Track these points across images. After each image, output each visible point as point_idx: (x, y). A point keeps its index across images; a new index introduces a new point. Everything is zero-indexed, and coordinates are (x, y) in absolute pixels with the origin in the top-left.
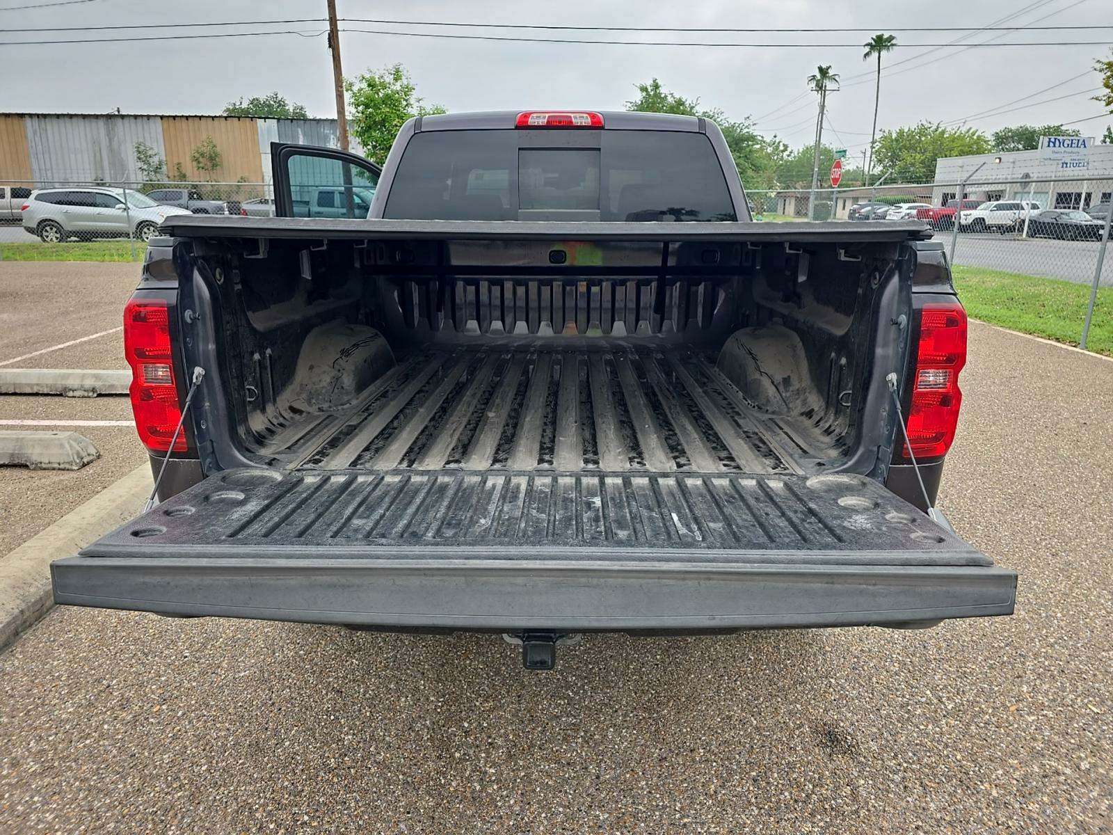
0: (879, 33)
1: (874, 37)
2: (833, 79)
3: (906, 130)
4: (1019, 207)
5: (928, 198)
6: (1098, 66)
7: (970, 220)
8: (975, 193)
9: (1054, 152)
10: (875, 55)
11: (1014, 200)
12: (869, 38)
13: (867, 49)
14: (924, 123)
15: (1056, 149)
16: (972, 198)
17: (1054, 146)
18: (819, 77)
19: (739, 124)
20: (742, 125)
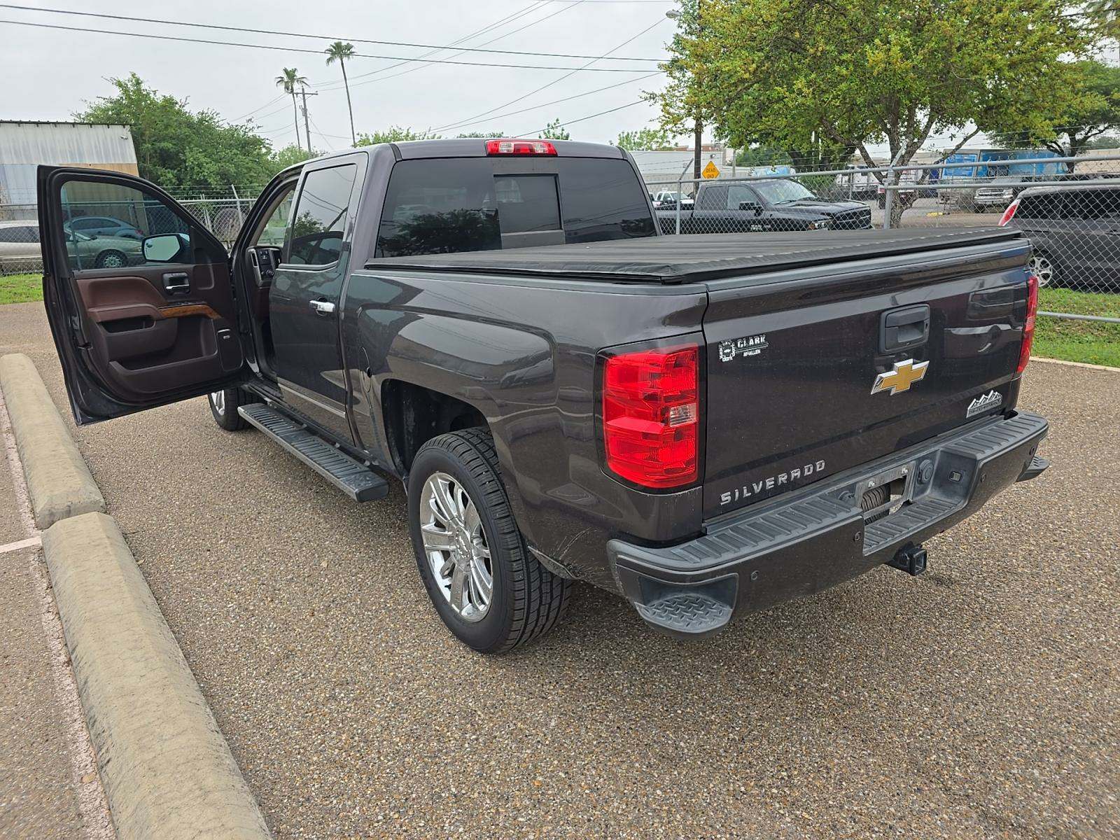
0: (337, 41)
1: (333, 44)
2: (301, 80)
3: (381, 136)
6: (644, 95)
10: (338, 60)
12: (329, 44)
13: (329, 56)
14: (396, 129)
18: (286, 79)
19: (242, 127)
20: (244, 128)
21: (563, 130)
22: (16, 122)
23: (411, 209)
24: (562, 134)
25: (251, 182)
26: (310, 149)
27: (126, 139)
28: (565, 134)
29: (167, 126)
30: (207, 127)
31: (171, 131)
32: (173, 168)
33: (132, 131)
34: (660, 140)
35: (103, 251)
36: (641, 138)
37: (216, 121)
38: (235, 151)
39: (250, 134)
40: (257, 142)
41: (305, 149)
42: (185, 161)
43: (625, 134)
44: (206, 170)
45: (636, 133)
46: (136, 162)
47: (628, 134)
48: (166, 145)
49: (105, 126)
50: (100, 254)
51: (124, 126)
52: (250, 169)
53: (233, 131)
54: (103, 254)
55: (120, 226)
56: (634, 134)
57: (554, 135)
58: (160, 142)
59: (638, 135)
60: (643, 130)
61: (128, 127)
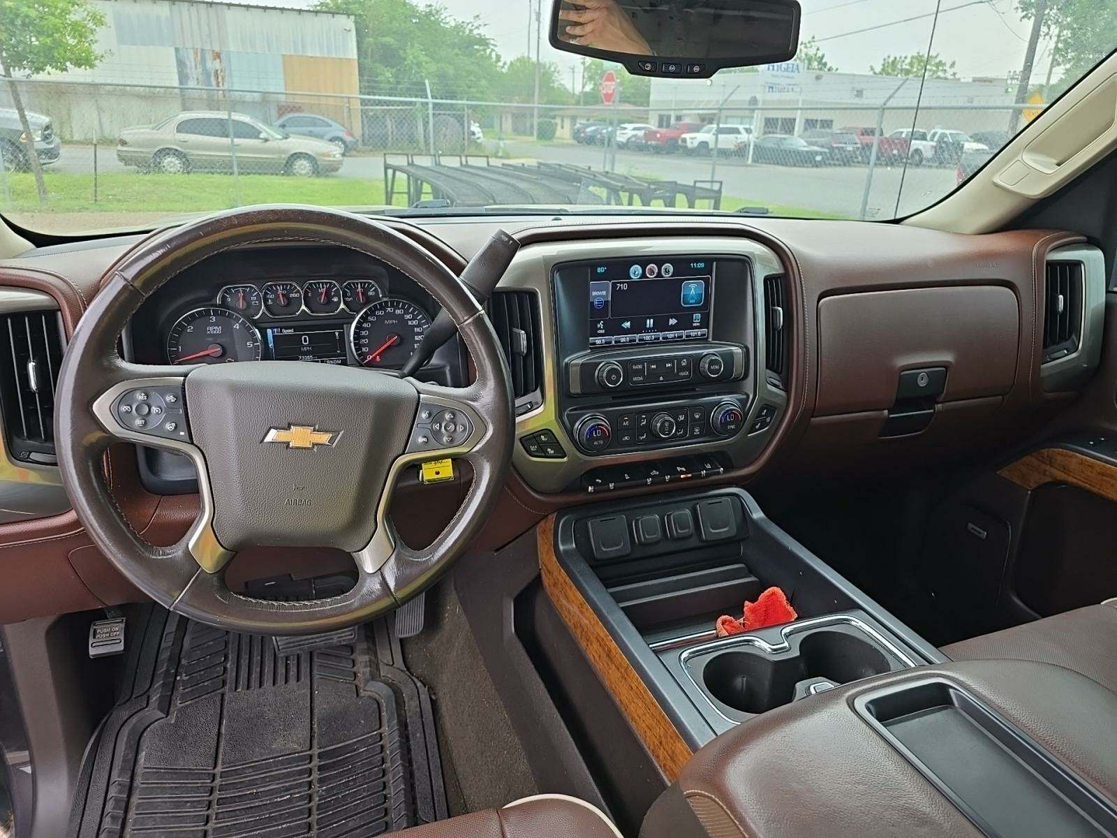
4: (737, 131)
5: (646, 120)
7: (696, 144)
8: (689, 115)
9: (773, 76)
11: (726, 123)
15: (775, 73)
16: (687, 120)
17: (773, 69)
19: (468, 24)
20: (470, 25)
21: (818, 49)
22: (245, 6)
23: (635, 129)
24: (816, 55)
25: (470, 87)
26: (538, 59)
27: (350, 31)
28: (820, 54)
29: (392, 19)
30: (433, 22)
31: (395, 24)
32: (393, 67)
33: (356, 22)
34: (934, 68)
35: (295, 154)
36: (911, 64)
37: (443, 17)
38: (457, 51)
39: (475, 32)
40: (483, 42)
41: (534, 59)
42: (405, 60)
43: (892, 59)
44: (424, 71)
45: (906, 58)
46: (356, 57)
47: (895, 58)
48: (388, 40)
49: (330, 15)
50: (292, 155)
51: (348, 15)
52: (470, 73)
53: (458, 28)
54: (295, 156)
55: (331, 126)
56: (903, 59)
57: (806, 55)
58: (383, 36)
59: (908, 60)
60: (915, 54)
61: (352, 17)
